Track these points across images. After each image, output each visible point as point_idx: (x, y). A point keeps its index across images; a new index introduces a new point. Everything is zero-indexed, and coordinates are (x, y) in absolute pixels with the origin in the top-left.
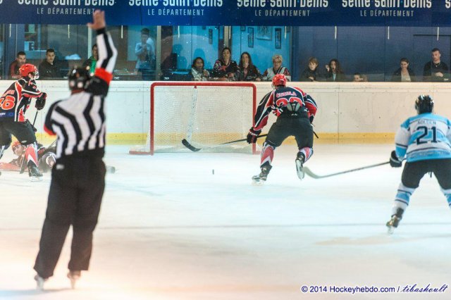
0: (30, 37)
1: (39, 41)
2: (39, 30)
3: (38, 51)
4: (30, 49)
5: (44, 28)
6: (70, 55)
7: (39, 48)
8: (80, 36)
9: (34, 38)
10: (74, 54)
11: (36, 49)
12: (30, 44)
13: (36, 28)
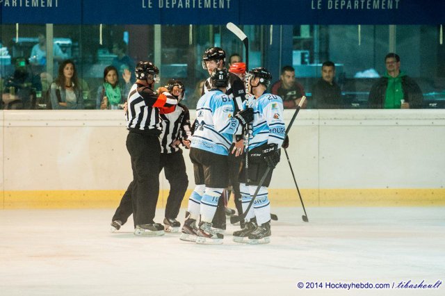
0: (302, 44)
1: (316, 50)
2: (316, 33)
3: (315, 65)
4: (303, 62)
5: (324, 29)
6: (363, 71)
7: (315, 61)
8: (379, 41)
9: (308, 45)
10: (368, 69)
11: (311, 62)
12: (303, 55)
13: (311, 31)
